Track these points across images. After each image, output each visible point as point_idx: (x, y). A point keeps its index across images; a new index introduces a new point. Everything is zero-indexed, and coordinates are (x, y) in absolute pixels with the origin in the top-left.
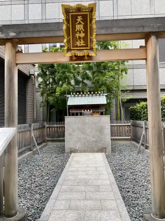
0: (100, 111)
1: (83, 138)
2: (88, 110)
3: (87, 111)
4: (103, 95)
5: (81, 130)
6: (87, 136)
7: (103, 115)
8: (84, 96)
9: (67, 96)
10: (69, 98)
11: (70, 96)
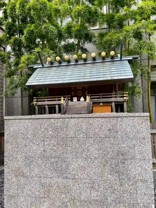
0: (113, 99)
1: (58, 187)
2: (82, 99)
3: (79, 100)
4: (121, 60)
5: (53, 160)
6: (71, 182)
7: (122, 111)
8: (75, 65)
9: (34, 68)
10: (38, 70)
11: (41, 66)
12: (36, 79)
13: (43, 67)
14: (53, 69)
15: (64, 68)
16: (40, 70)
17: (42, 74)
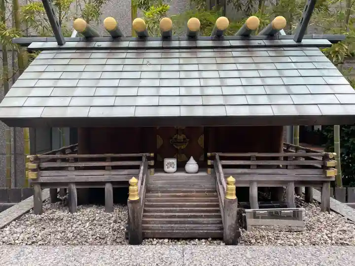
8: (162, 48)
9: (30, 47)
10: (42, 55)
11: (54, 44)
12: (35, 92)
13: (60, 48)
14: (94, 56)
15: (129, 55)
16: (51, 56)
17: (58, 75)
